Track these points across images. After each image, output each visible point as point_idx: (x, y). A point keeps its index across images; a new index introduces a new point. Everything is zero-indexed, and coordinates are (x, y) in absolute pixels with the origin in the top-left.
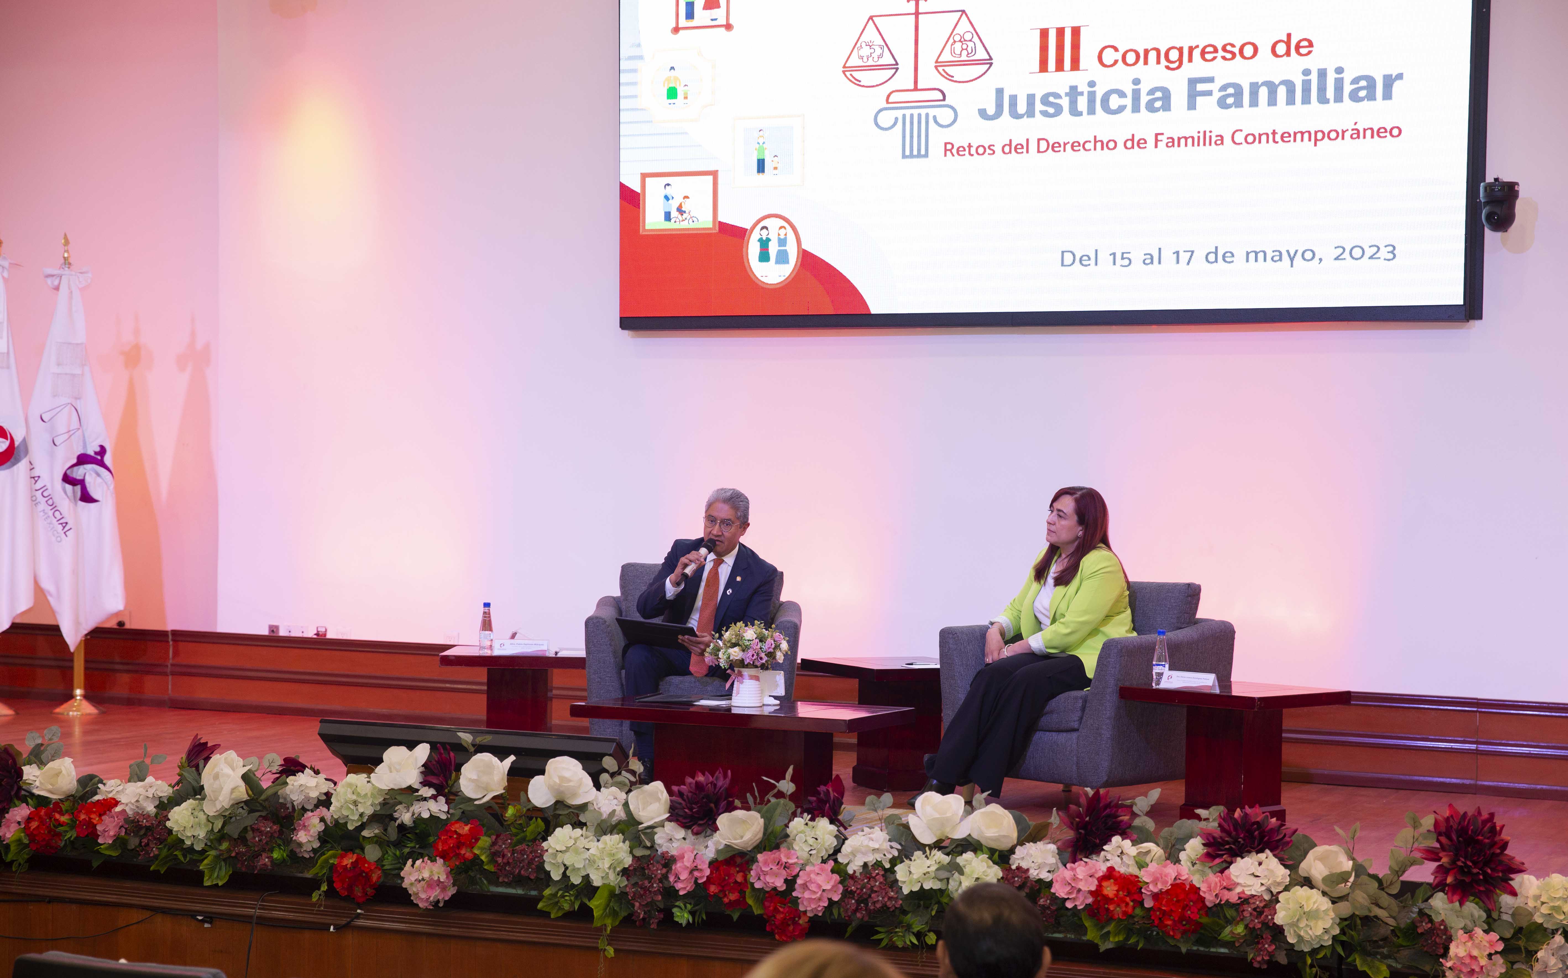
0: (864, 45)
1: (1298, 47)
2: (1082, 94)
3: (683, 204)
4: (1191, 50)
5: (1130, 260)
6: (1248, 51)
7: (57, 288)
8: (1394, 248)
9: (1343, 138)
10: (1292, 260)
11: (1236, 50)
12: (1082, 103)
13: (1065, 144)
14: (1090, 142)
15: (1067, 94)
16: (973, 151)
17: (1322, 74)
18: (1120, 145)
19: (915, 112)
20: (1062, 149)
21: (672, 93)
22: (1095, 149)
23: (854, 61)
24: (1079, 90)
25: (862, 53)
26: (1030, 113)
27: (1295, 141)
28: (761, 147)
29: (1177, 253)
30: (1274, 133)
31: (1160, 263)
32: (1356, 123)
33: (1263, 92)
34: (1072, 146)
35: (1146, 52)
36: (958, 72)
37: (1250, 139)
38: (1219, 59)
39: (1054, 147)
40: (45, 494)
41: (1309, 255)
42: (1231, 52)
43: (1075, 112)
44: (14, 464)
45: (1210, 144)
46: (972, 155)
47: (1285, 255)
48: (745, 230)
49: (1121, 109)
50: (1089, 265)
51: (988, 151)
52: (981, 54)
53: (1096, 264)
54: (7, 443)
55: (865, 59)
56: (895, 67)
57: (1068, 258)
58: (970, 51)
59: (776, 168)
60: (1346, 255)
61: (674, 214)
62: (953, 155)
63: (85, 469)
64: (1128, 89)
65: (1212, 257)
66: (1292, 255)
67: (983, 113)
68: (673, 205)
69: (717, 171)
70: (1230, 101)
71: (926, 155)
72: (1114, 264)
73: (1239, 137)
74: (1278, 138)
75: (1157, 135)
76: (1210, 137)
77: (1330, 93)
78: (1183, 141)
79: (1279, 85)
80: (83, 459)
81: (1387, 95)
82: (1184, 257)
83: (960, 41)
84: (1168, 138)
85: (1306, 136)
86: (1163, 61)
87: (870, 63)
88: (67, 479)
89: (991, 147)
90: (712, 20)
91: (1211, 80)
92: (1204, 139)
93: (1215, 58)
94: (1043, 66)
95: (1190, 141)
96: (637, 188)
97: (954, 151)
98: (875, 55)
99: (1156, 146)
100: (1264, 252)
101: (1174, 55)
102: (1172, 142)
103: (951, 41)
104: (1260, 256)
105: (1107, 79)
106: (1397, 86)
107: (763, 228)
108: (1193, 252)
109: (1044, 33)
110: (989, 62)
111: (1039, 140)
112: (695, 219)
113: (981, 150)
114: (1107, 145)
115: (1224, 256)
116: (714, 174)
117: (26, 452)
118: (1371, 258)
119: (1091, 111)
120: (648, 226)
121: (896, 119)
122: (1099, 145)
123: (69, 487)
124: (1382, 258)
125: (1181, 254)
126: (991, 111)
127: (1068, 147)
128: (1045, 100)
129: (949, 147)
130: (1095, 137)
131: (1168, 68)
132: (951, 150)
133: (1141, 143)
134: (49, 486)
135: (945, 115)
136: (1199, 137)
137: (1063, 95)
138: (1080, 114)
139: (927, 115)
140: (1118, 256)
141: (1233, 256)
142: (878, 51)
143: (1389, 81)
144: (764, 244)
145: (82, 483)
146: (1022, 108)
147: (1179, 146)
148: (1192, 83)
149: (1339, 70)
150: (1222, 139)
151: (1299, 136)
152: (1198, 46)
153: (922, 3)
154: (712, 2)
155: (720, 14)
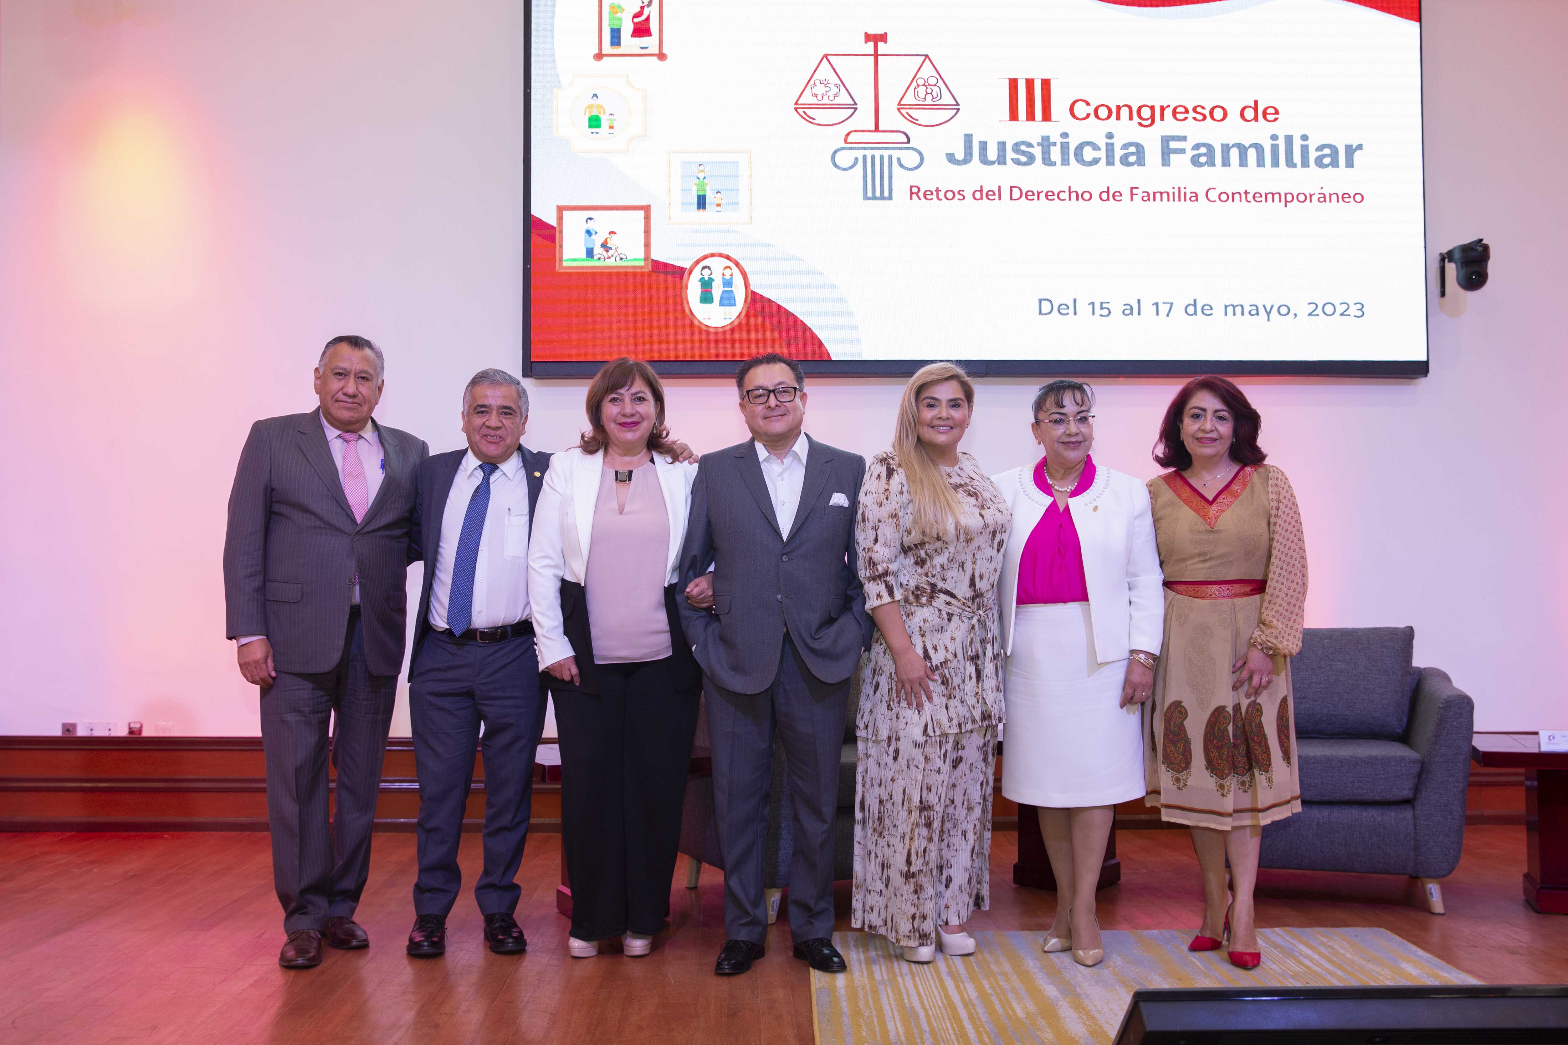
1: (1265, 114)
2: (1054, 144)
3: (609, 241)
4: (1162, 109)
5: (1109, 310)
6: (1218, 113)
8: (1363, 306)
9: (1311, 201)
10: (1268, 314)
11: (1207, 112)
12: (1055, 154)
13: (1039, 193)
14: (1064, 192)
15: (1039, 144)
16: (941, 195)
17: (1289, 140)
18: (1096, 196)
19: (877, 153)
20: (1036, 197)
21: (595, 122)
22: (1070, 199)
23: (807, 99)
24: (1052, 140)
25: (815, 90)
26: (1002, 160)
27: (1266, 201)
28: (702, 182)
29: (1156, 304)
30: (1246, 193)
31: (1139, 314)
32: (1322, 188)
33: (1234, 154)
34: (1047, 196)
35: (1118, 108)
36: (922, 116)
37: (1224, 197)
38: (1190, 119)
39: (1027, 195)
41: (1285, 310)
42: (1202, 114)
43: (1047, 161)
45: (1185, 200)
46: (941, 199)
47: (1261, 310)
48: (683, 270)
49: (1095, 161)
50: (1068, 314)
51: (957, 196)
52: (947, 99)
53: (1075, 313)
55: (820, 97)
56: (853, 106)
57: (1046, 307)
58: (935, 96)
59: (719, 205)
60: (1319, 311)
61: (598, 250)
62: (919, 199)
64: (1102, 143)
65: (1191, 310)
66: (1268, 310)
67: (951, 158)
68: (598, 240)
69: (650, 206)
70: (1203, 159)
71: (890, 198)
72: (1093, 314)
73: (1213, 195)
74: (1250, 197)
75: (1132, 188)
76: (1185, 193)
77: (1297, 158)
78: (1158, 196)
79: (1249, 147)
81: (1350, 164)
82: (1164, 309)
83: (924, 85)
84: (1143, 192)
85: (1276, 197)
86: (1136, 118)
87: (826, 101)
89: (961, 193)
90: (642, 48)
91: (1184, 139)
92: (1180, 195)
93: (1186, 118)
94: (1014, 116)
95: (1165, 196)
96: (553, 222)
97: (921, 194)
98: (831, 94)
99: (1132, 200)
100: (1242, 306)
101: (1146, 113)
102: (1148, 197)
103: (914, 84)
105: (1079, 132)
106: (1357, 155)
107: (704, 268)
108: (1172, 304)
109: (1013, 83)
110: (956, 107)
111: (1011, 187)
112: (622, 256)
113: (950, 195)
114: (1082, 196)
115: (1203, 309)
116: (647, 209)
118: (1342, 314)
119: (1065, 162)
120: (565, 264)
121: (856, 160)
122: (1074, 195)
124: (1352, 315)
125: (1161, 306)
126: (960, 156)
127: (1042, 196)
128: (1016, 148)
129: (915, 190)
130: (1070, 187)
131: (1140, 124)
132: (917, 194)
133: (1117, 196)
135: (910, 159)
136: (1174, 193)
137: (1035, 144)
138: (1054, 164)
139: (890, 157)
140: (1097, 306)
141: (1211, 309)
142: (834, 90)
143: (1351, 151)
144: (706, 285)
146: (993, 155)
147: (1154, 200)
148: (1166, 140)
149: (1304, 138)
150: (1196, 196)
151: (1270, 196)
152: (1168, 106)
153: (881, 45)
154: (641, 30)
155: (651, 42)
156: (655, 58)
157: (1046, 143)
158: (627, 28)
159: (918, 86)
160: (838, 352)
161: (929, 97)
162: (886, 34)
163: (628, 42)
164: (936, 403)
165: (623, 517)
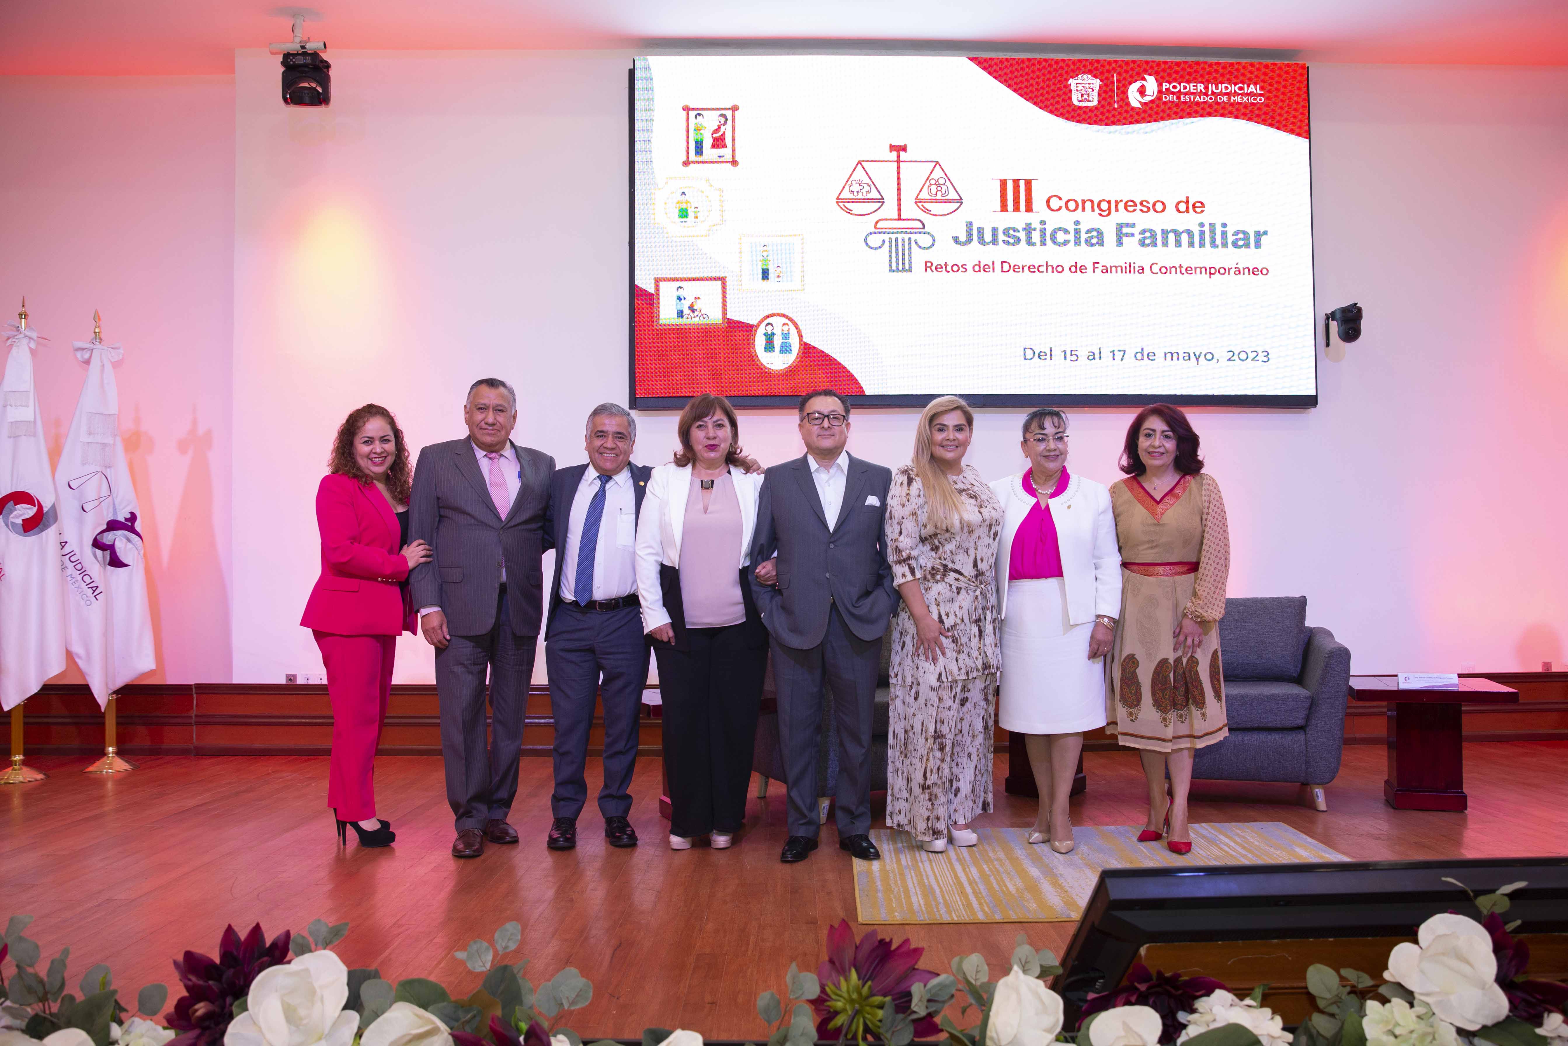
0: (854, 182)
1: (1194, 207)
2: (1035, 229)
3: (694, 304)
4: (1117, 202)
5: (1077, 356)
6: (1159, 207)
7: (87, 362)
8: (1268, 354)
9: (1229, 274)
10: (1197, 360)
11: (1150, 206)
12: (1036, 237)
13: (1023, 267)
14: (1043, 266)
15: (1024, 229)
16: (949, 268)
17: (1212, 226)
18: (1067, 269)
19: (900, 236)
20: (1021, 270)
21: (683, 213)
22: (1047, 272)
23: (846, 195)
24: (1033, 227)
25: (851, 189)
26: (995, 241)
27: (1195, 273)
28: (765, 260)
29: (1113, 352)
30: (1180, 267)
31: (1100, 358)
32: (1237, 264)
33: (1171, 237)
34: (1029, 267)
35: (1084, 202)
36: (935, 208)
37: (1164, 270)
38: (1138, 211)
39: (1015, 268)
40: (73, 559)
41: (1210, 357)
42: (1146, 207)
43: (1030, 242)
44: (42, 531)
45: (1134, 273)
46: (948, 272)
47: (1192, 355)
48: (752, 326)
49: (1066, 243)
50: (1046, 359)
51: (961, 269)
52: (953, 195)
53: (1051, 359)
54: (35, 509)
55: (855, 194)
56: (881, 200)
57: (1029, 353)
58: (944, 192)
59: (779, 276)
60: (1236, 357)
61: (686, 311)
62: (932, 271)
63: (114, 534)
64: (1071, 228)
65: (1139, 356)
66: (1197, 356)
67: (956, 240)
68: (686, 304)
69: (726, 277)
70: (1147, 241)
71: (910, 270)
72: (1065, 359)
73: (1156, 269)
74: (1183, 270)
75: (1094, 264)
76: (1134, 267)
77: (1219, 241)
78: (1114, 269)
79: (1183, 232)
80: (113, 525)
81: (1258, 245)
82: (1119, 355)
83: (935, 184)
84: (1103, 266)
85: (1203, 270)
86: (1097, 210)
87: (860, 196)
88: (97, 544)
89: (964, 266)
90: (719, 157)
91: (1133, 225)
92: (1129, 268)
93: (1135, 210)
94: (1004, 208)
95: (1119, 269)
96: (652, 290)
97: (933, 268)
98: (864, 191)
99: (1094, 272)
100: (1178, 353)
102: (1106, 270)
103: (928, 183)
104: (1175, 356)
105: (1053, 221)
106: (1264, 239)
107: (768, 324)
108: (1125, 351)
109: (1003, 183)
110: (960, 201)
111: (1003, 262)
112: (705, 316)
113: (955, 268)
114: (1058, 269)
115: (1148, 356)
116: (723, 280)
117: (56, 519)
118: (1253, 360)
119: (1043, 242)
120: (662, 322)
121: (884, 241)
122: (1050, 269)
123: (99, 552)
124: (1260, 360)
125: (1116, 353)
126: (963, 238)
127: (1026, 269)
128: (1006, 232)
129: (929, 264)
130: (1047, 262)
131: (1101, 215)
132: (930, 268)
133: (1082, 269)
134: (77, 551)
135: (925, 240)
136: (1126, 267)
137: (1020, 230)
138: (1034, 244)
139: (910, 239)
140: (1068, 353)
141: (1155, 355)
142: (867, 188)
143: (1259, 235)
144: (769, 338)
145: (111, 548)
146: (988, 237)
148: (1120, 226)
149: (1224, 225)
150: (1143, 269)
151: (1198, 270)
152: (1121, 201)
153: (902, 153)
154: (719, 142)
155: (727, 153)
156: (729, 165)
157: (1029, 229)
158: (708, 143)
159: (931, 184)
160: (870, 388)
161: (939, 193)
162: (905, 145)
163: (709, 153)
164: (945, 428)
165: (707, 516)
